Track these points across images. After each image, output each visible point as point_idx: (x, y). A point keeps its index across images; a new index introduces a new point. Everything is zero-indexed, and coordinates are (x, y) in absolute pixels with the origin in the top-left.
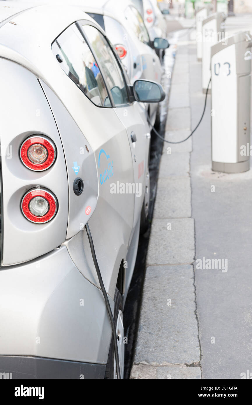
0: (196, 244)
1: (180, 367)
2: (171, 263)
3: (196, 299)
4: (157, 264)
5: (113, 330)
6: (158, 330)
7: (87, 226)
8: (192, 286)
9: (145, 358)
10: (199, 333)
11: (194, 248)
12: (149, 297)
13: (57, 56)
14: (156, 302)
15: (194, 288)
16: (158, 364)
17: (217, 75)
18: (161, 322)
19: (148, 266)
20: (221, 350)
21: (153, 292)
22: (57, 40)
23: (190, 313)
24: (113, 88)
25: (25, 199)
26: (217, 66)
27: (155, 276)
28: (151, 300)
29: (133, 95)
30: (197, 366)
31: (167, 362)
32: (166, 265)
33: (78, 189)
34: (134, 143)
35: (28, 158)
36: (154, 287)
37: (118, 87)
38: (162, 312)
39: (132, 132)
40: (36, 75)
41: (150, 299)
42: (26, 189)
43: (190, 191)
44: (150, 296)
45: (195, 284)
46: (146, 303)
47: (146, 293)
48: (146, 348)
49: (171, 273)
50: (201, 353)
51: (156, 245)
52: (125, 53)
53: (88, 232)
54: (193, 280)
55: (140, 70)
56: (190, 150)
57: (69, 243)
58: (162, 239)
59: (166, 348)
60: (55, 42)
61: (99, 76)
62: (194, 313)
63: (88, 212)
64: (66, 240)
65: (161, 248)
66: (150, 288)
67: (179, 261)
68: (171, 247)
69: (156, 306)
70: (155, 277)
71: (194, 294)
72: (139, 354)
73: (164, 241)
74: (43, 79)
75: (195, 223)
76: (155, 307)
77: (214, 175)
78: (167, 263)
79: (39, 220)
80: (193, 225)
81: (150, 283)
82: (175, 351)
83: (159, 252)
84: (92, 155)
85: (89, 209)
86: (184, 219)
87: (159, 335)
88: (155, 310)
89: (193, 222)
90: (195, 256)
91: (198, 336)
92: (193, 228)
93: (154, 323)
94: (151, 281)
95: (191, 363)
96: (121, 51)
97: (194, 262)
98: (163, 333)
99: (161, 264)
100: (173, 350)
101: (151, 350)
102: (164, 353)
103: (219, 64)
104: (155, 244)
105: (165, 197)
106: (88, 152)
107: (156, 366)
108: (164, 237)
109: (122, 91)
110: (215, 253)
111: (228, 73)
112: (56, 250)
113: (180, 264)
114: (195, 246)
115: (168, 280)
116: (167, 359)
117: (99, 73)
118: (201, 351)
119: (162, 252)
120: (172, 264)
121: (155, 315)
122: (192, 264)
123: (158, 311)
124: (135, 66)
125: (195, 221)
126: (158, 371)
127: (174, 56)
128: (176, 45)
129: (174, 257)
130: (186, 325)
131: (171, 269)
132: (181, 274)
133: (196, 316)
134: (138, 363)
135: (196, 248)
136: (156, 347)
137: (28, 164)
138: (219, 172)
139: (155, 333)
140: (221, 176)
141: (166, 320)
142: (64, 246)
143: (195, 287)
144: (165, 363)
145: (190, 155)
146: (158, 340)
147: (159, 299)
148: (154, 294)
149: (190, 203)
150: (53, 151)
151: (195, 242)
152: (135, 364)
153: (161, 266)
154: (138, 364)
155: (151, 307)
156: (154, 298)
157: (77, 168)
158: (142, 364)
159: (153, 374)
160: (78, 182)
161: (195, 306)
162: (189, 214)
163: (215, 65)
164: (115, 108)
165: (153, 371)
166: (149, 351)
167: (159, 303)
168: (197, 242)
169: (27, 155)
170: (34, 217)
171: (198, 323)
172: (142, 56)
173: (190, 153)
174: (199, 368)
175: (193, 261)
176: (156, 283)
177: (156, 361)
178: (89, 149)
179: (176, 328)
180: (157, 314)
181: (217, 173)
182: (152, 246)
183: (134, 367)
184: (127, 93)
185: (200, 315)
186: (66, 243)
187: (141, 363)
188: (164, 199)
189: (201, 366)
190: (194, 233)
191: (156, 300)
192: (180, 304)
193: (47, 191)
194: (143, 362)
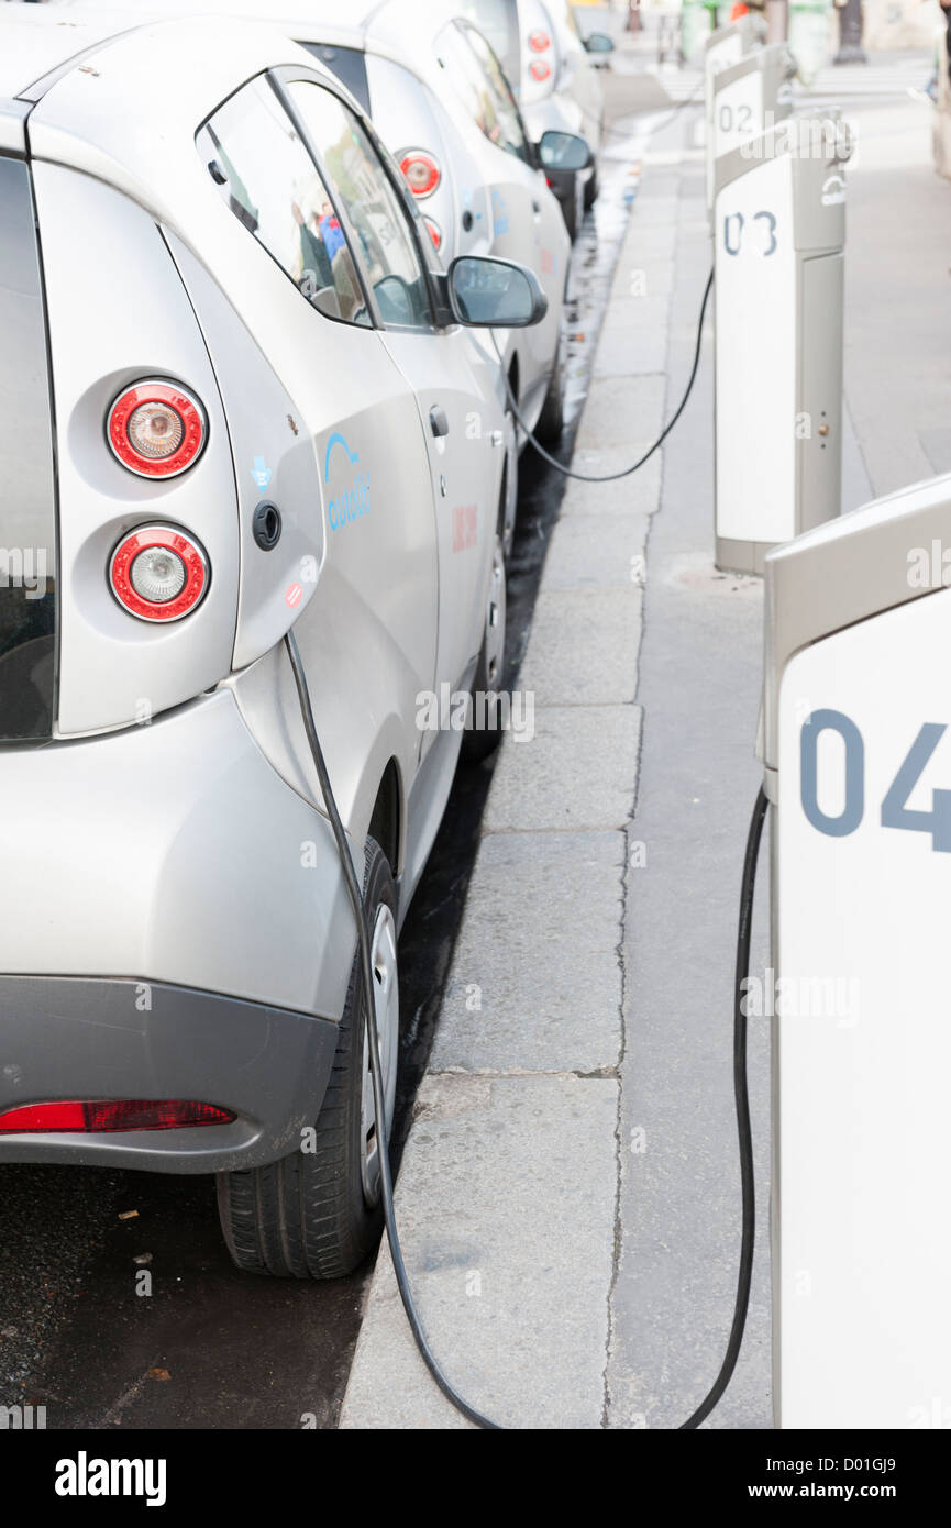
0: (640, 776)
1: (560, 1079)
2: (557, 825)
3: (623, 916)
4: (513, 830)
5: (360, 941)
6: (503, 992)
7: (289, 639)
8: (619, 884)
9: (460, 1060)
10: (623, 1000)
11: (633, 786)
12: (485, 914)
13: (212, 166)
14: (504, 925)
15: (621, 889)
16: (496, 1072)
17: (732, 252)
18: (515, 973)
19: (488, 834)
20: (683, 1039)
21: (495, 902)
22: (211, 122)
23: (602, 952)
24: (382, 282)
25: (119, 555)
26: (734, 223)
27: (506, 859)
28: (489, 921)
29: (447, 303)
30: (608, 1077)
31: (523, 1067)
32: (540, 831)
33: (266, 532)
34: (439, 439)
35: (130, 441)
36: (500, 887)
37: (397, 278)
38: (520, 951)
39: (434, 406)
40: (154, 214)
41: (487, 918)
42: (124, 527)
43: (638, 629)
44: (487, 910)
45: (626, 881)
46: (473, 927)
47: (476, 902)
48: (464, 1036)
49: (557, 853)
50: (624, 1046)
51: (515, 778)
52: (434, 178)
53: (294, 655)
54: (622, 869)
55: (485, 235)
56: (653, 506)
57: (239, 682)
58: (537, 762)
59: (522, 1035)
60: (204, 129)
61: (343, 256)
62: (615, 952)
63: (292, 598)
64: (232, 672)
65: (532, 785)
66: (488, 889)
67: (583, 821)
68: (561, 784)
69: (501, 934)
70: (507, 863)
71: (620, 905)
72: (443, 1048)
73: (543, 767)
74: (173, 225)
75: (642, 720)
76: (499, 937)
77: (721, 582)
78: (544, 825)
79: (159, 613)
80: (638, 725)
81: (489, 877)
82: (549, 1042)
83: (523, 797)
84: (308, 444)
85: (296, 592)
86: (608, 707)
87: (504, 1006)
88: (500, 945)
89: (639, 716)
90: (635, 806)
91: (621, 1006)
92: (638, 732)
93: (492, 975)
94: (493, 874)
95: (592, 1069)
96: (420, 172)
97: (629, 823)
98: (517, 1000)
99: (525, 827)
100: (542, 1040)
101: (478, 1040)
102: (517, 1047)
103: (739, 216)
104: (512, 776)
105: (555, 645)
106: (296, 432)
107: (491, 1077)
108: (543, 756)
109: (412, 290)
110: (696, 800)
111: (768, 246)
112: (205, 698)
113: (584, 828)
114: (637, 779)
115: (546, 869)
116: (523, 1061)
117: (344, 248)
118: (624, 1041)
119: (533, 798)
120: (562, 830)
121: (499, 958)
122: (623, 829)
123: (507, 947)
124: (468, 221)
125: (643, 713)
126: (495, 1088)
127: (629, 203)
128: (637, 162)
129: (568, 811)
130: (588, 982)
131: (557, 842)
132: (586, 856)
133: (618, 959)
134: (439, 1070)
135: (640, 785)
136: (494, 1033)
137: (131, 458)
138: (739, 572)
139: (496, 1001)
140: (744, 587)
141: (530, 970)
142: (224, 688)
143: (625, 888)
144: (518, 1070)
145: (651, 524)
146: (500, 1017)
147: (514, 919)
148: (500, 905)
149: (634, 665)
150: (197, 425)
151: (639, 771)
152: (431, 1073)
153: (525, 836)
154: (439, 1074)
155: (487, 938)
156: (499, 915)
157: (264, 474)
158: (450, 1072)
159: (479, 1095)
160: (266, 514)
161: (619, 934)
162: (629, 694)
163: (727, 221)
164: (383, 330)
165: (481, 1087)
166: (474, 1042)
167: (511, 928)
168: (642, 771)
169: (127, 433)
170: (145, 606)
171: (624, 976)
172: (495, 191)
173: (651, 516)
174: (615, 1081)
175: (626, 820)
176: (507, 878)
177: (491, 1066)
178: (297, 427)
179: (557, 989)
180: (502, 955)
181: (730, 577)
182: (503, 780)
183: (427, 1081)
184: (430, 297)
185: (631, 957)
186: (232, 680)
187: (447, 1069)
188: (552, 652)
189: (620, 1077)
190: (637, 745)
191: (506, 921)
192: (576, 929)
193: (180, 530)
194: (453, 1069)
